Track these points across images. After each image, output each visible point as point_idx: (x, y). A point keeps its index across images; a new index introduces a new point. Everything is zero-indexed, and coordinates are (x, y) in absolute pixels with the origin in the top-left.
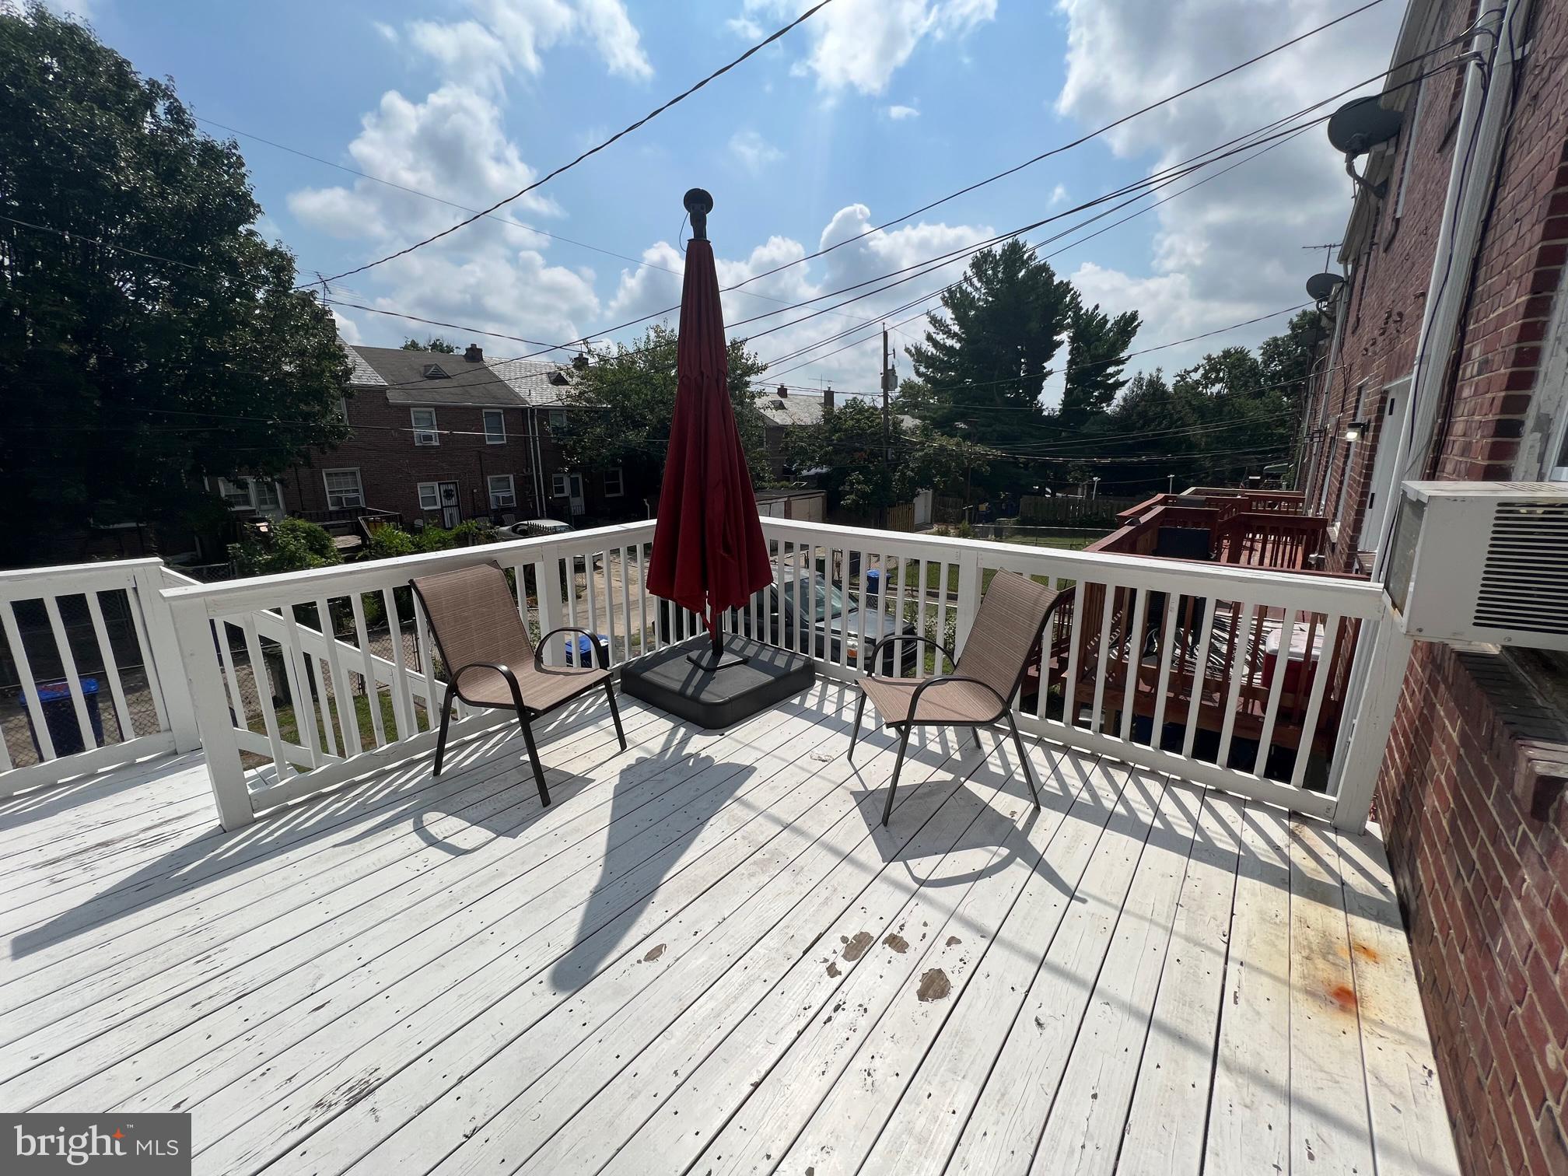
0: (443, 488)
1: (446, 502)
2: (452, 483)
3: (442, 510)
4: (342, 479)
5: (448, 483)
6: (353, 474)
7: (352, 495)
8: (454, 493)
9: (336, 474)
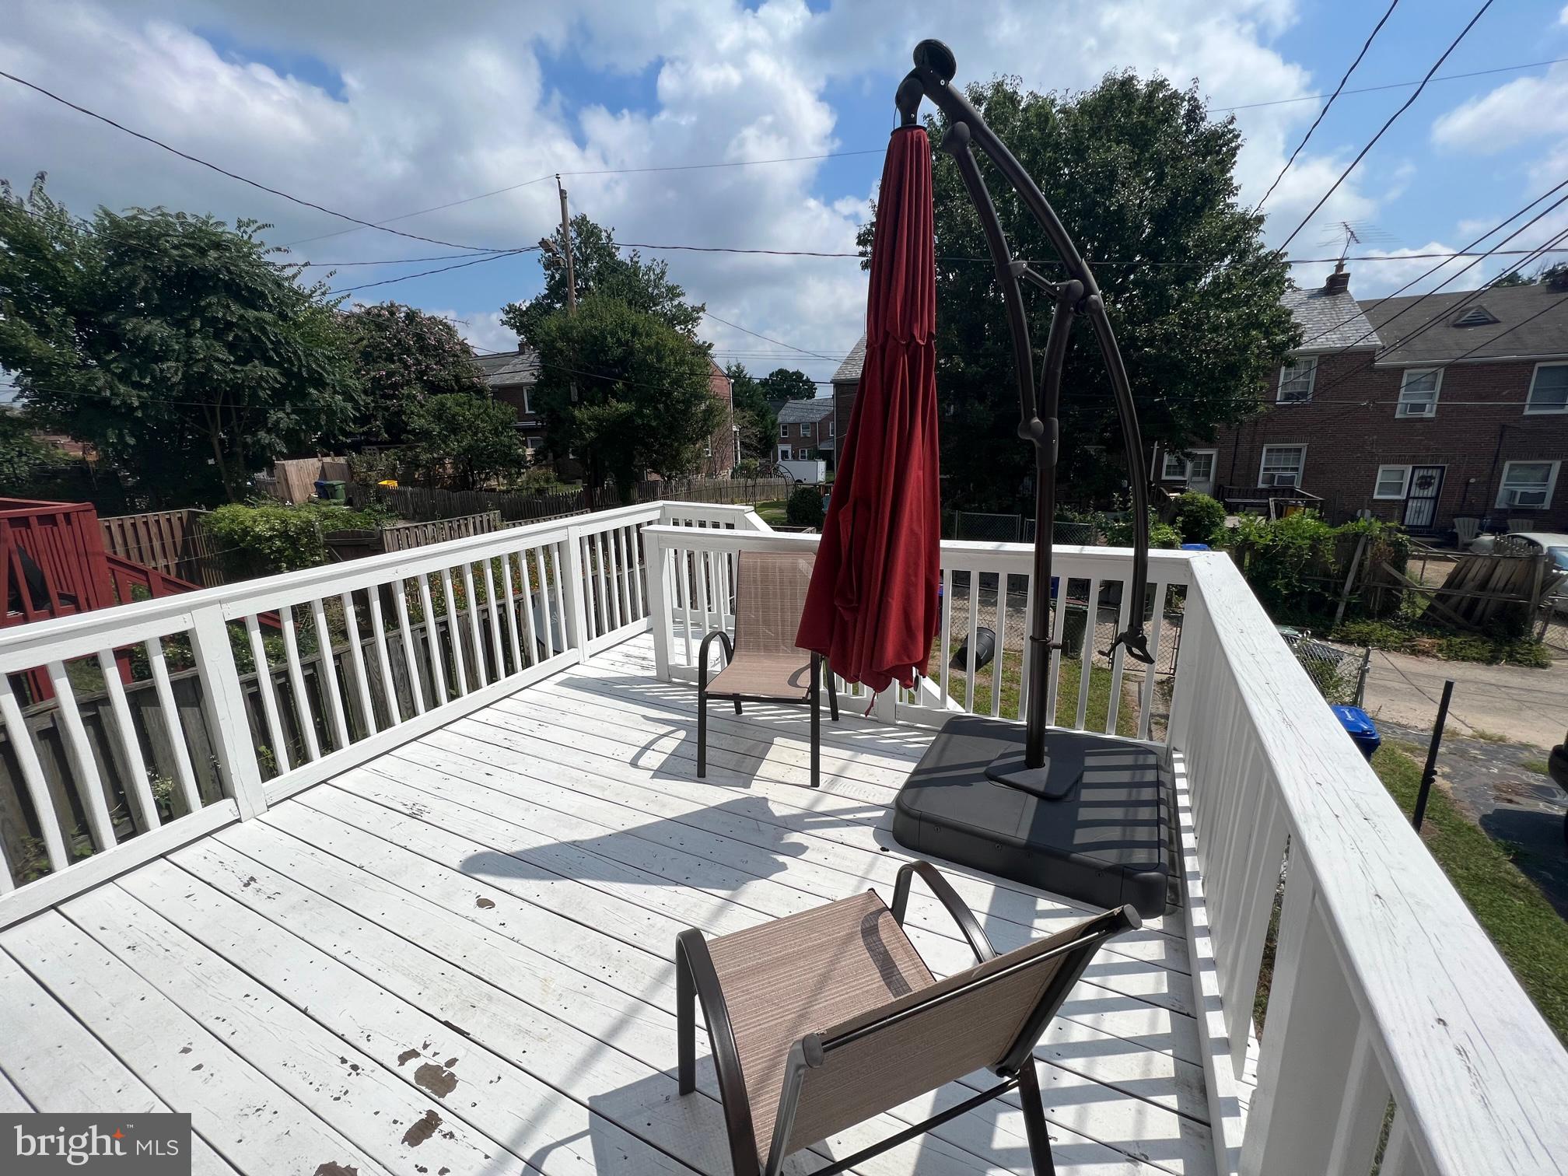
0: (1418, 473)
1: (1415, 492)
2: (1438, 467)
3: (1406, 501)
4: (1283, 456)
5: (1428, 468)
6: (1299, 450)
7: (1289, 474)
8: (1436, 482)
9: (1279, 450)
